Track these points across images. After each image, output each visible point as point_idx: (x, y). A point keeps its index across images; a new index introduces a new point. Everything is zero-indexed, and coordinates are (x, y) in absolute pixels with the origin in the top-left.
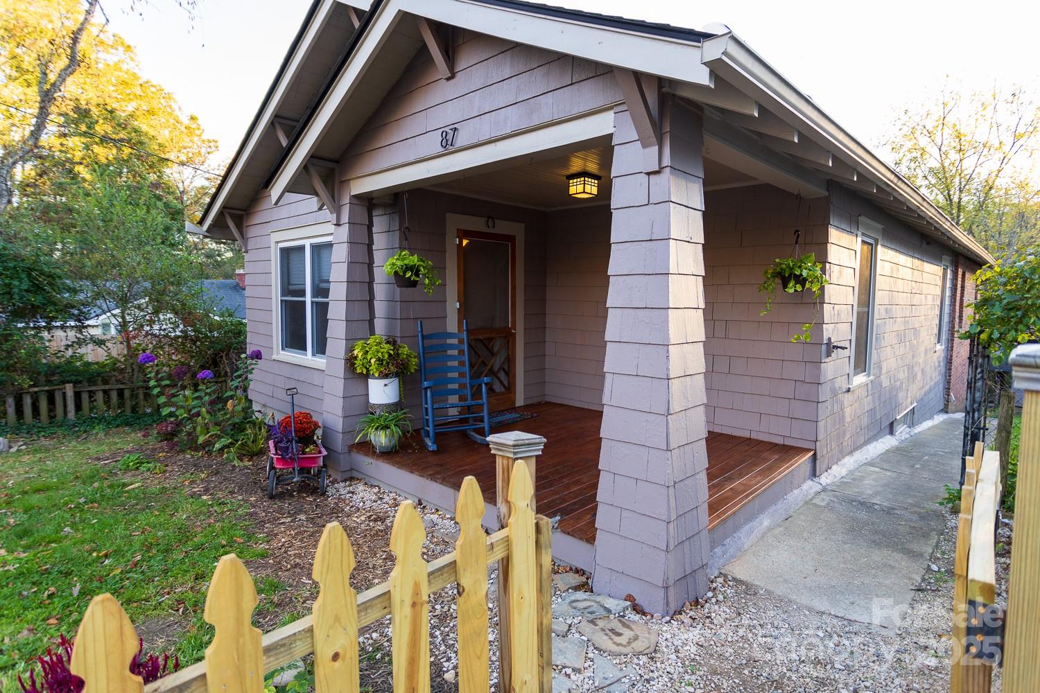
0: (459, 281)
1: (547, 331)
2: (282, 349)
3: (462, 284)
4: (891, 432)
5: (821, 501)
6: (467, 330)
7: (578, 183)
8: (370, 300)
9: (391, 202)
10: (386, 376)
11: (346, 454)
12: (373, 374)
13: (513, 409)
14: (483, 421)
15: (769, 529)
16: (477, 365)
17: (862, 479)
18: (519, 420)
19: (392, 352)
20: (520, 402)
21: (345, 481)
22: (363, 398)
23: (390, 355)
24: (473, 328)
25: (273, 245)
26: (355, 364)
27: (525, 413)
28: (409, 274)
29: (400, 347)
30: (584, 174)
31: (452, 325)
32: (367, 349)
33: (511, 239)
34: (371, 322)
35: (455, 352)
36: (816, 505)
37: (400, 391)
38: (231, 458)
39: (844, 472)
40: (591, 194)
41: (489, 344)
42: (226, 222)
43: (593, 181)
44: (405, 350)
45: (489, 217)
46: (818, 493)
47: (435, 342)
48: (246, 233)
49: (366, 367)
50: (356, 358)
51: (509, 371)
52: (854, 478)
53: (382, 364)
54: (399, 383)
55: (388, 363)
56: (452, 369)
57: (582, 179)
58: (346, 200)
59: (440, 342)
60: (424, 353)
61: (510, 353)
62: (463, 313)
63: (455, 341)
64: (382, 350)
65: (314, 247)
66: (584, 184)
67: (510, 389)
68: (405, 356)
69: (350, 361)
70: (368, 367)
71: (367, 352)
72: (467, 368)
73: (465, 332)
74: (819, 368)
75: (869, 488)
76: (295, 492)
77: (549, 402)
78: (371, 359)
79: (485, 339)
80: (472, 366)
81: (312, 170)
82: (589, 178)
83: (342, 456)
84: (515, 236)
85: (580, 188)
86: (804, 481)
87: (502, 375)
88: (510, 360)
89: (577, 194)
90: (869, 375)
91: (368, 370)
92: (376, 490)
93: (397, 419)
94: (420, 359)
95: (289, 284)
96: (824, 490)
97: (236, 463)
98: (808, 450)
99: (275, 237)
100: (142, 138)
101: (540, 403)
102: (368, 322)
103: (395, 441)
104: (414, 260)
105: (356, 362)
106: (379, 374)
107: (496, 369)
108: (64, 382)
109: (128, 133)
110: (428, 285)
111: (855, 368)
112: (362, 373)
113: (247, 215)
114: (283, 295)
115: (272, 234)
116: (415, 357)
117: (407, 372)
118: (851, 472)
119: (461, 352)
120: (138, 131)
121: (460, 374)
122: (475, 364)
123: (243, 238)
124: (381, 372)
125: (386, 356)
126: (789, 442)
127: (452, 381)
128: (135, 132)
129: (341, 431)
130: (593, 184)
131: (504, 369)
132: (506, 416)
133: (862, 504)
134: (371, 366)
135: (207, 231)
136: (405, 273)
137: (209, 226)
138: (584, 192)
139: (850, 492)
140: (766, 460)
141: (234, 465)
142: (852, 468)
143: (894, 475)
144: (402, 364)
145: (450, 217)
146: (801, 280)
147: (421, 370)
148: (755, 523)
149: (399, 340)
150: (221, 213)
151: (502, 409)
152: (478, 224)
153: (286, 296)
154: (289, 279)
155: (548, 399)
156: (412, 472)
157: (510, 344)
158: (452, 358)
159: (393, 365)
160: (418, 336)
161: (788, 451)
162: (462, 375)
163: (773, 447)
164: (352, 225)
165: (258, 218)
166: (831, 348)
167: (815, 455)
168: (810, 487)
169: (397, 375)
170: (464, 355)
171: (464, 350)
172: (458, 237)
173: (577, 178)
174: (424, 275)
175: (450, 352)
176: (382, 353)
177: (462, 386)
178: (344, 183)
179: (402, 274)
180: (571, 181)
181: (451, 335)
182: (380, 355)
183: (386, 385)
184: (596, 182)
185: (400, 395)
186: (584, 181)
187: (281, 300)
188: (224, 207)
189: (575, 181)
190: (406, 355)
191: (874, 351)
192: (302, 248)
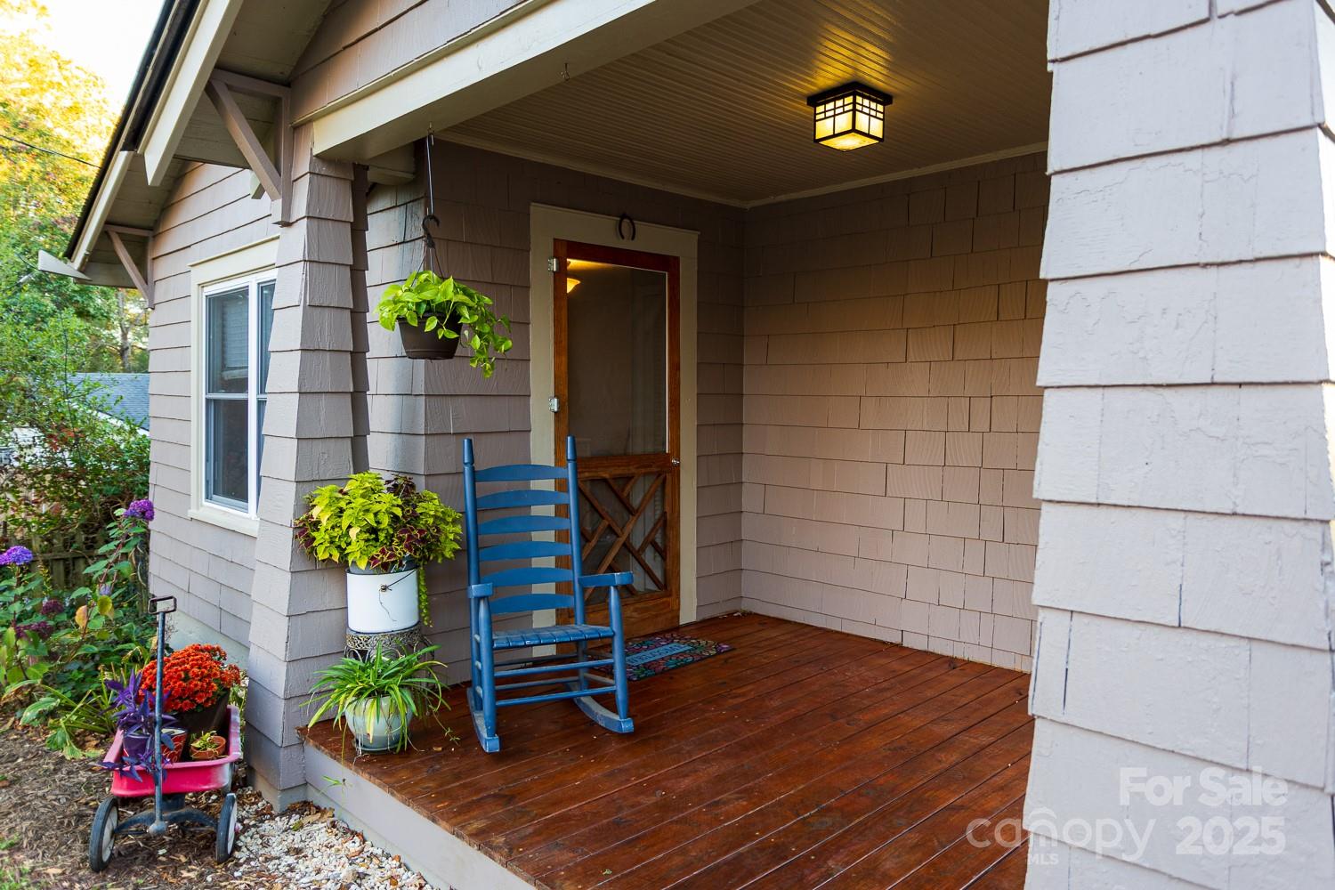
0: (557, 353)
1: (746, 460)
2: (207, 498)
3: (564, 359)
6: (576, 459)
7: (838, 111)
8: (355, 391)
9: (410, 177)
10: (386, 568)
11: (294, 748)
12: (354, 562)
13: (674, 630)
14: (612, 676)
16: (596, 536)
18: (690, 659)
19: (398, 512)
20: (688, 613)
21: (288, 812)
22: (336, 616)
23: (395, 518)
24: (588, 454)
25: (194, 290)
26: (314, 539)
27: (703, 643)
28: (431, 324)
29: (421, 499)
30: (854, 88)
31: (542, 448)
32: (343, 504)
33: (669, 263)
34: (358, 440)
35: (548, 510)
37: (420, 602)
38: (59, 739)
40: (868, 135)
41: (623, 490)
42: (114, 252)
43: (873, 105)
44: (431, 507)
45: (623, 217)
47: (502, 486)
48: (152, 270)
49: (339, 547)
50: (316, 525)
51: (667, 550)
53: (377, 539)
54: (419, 584)
55: (390, 538)
56: (542, 550)
57: (849, 100)
58: (303, 165)
59: (516, 485)
60: (476, 511)
61: (667, 509)
62: (567, 420)
63: (548, 485)
64: (376, 507)
65: (264, 292)
66: (854, 110)
67: (668, 586)
68: (431, 521)
69: (305, 531)
70: (344, 546)
71: (342, 511)
72: (573, 548)
73: (570, 465)
76: (162, 846)
77: (750, 614)
78: (350, 527)
79: (615, 478)
80: (584, 537)
81: (227, 99)
82: (864, 97)
83: (283, 753)
84: (677, 259)
85: (844, 122)
87: (650, 557)
88: (668, 524)
89: (835, 136)
91: (344, 556)
92: (353, 846)
93: (408, 672)
94: (466, 529)
95: (224, 367)
97: (68, 752)
99: (198, 275)
100: (50, 144)
101: (730, 615)
102: (349, 441)
103: (400, 725)
104: (447, 291)
105: (315, 534)
106: (369, 564)
107: (637, 542)
109: (28, 137)
110: (481, 351)
112: (329, 560)
113: (154, 237)
114: (210, 389)
115: (193, 269)
116: (455, 522)
117: (436, 558)
119: (562, 511)
120: (45, 135)
121: (558, 559)
122: (594, 532)
123: (147, 283)
124: (373, 558)
125: (386, 521)
127: (542, 576)
128: (40, 136)
129: (281, 694)
130: (873, 113)
131: (654, 544)
132: (661, 649)
134: (349, 544)
135: (80, 270)
136: (422, 321)
137: (84, 260)
138: (854, 130)
141: (63, 757)
144: (423, 540)
145: (538, 211)
147: (468, 551)
149: (420, 483)
150: (104, 235)
151: (651, 630)
152: (600, 230)
153: (217, 392)
154: (223, 359)
155: (746, 606)
156: (434, 820)
157: (668, 489)
158: (542, 523)
159: (401, 540)
160: (463, 473)
162: (563, 562)
164: (315, 222)
165: (170, 242)
169: (412, 564)
170: (567, 515)
171: (567, 506)
172: (554, 257)
173: (834, 100)
174: (472, 326)
175: (537, 510)
176: (376, 514)
177: (564, 588)
178: (299, 129)
179: (416, 325)
180: (820, 109)
181: (540, 472)
182: (370, 518)
183: (385, 588)
184: (880, 108)
185: (420, 611)
186: (854, 103)
187: (208, 401)
188: (108, 223)
189: (830, 106)
190: (435, 517)
192: (244, 292)
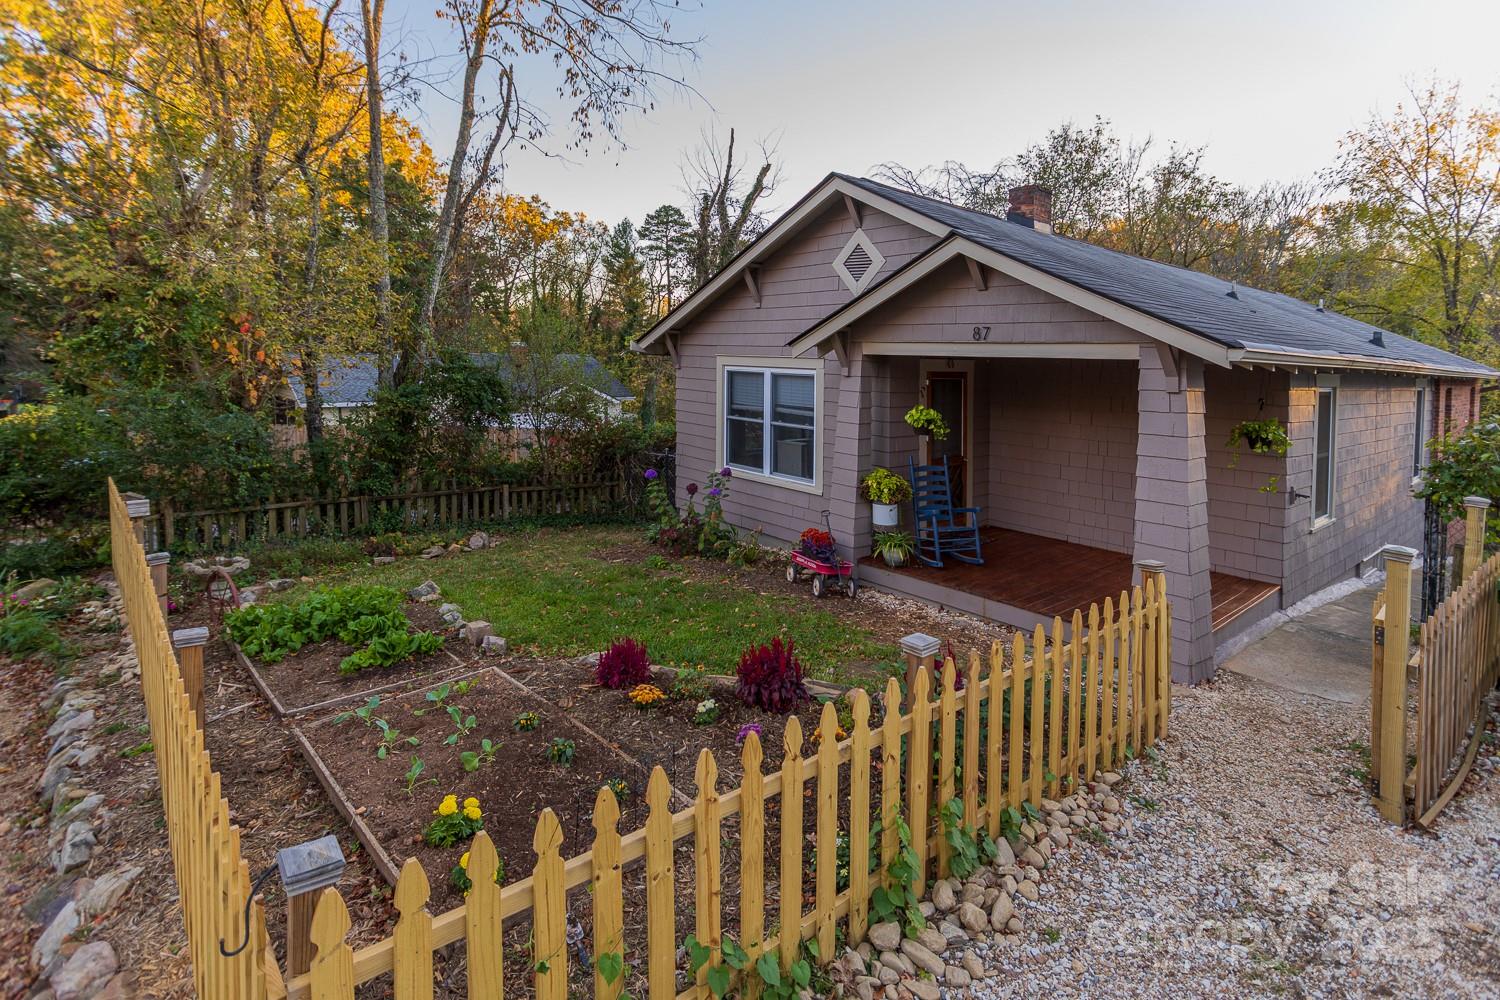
2: (727, 464)
4: (1358, 575)
5: (1292, 628)
8: (870, 437)
12: (884, 501)
15: (1249, 645)
17: (1327, 615)
25: (718, 367)
26: (869, 492)
29: (900, 478)
32: (880, 480)
33: (964, 375)
36: (1286, 631)
37: (899, 516)
39: (1309, 608)
44: (904, 481)
46: (1286, 623)
48: (680, 351)
49: (878, 495)
50: (870, 487)
52: (1319, 613)
53: (892, 493)
58: (861, 357)
61: (962, 480)
62: (931, 444)
64: (892, 482)
65: (775, 377)
68: (905, 486)
69: (862, 490)
71: (880, 482)
72: (948, 498)
74: (1284, 514)
75: (1334, 622)
78: (884, 489)
84: (967, 373)
86: (1273, 612)
88: (963, 487)
90: (1330, 517)
95: (739, 405)
96: (1292, 620)
98: (1275, 585)
99: (720, 361)
101: (985, 527)
105: (870, 490)
108: (502, 483)
111: (1317, 509)
114: (730, 414)
115: (716, 357)
118: (1315, 609)
123: (678, 355)
126: (1254, 577)
129: (851, 545)
133: (1330, 633)
134: (882, 494)
139: (1318, 624)
140: (1237, 592)
142: (1316, 605)
143: (1360, 615)
146: (1267, 443)
148: (1237, 638)
150: (664, 334)
152: (941, 365)
153: (735, 416)
157: (963, 472)
160: (910, 469)
161: (1255, 586)
163: (1240, 580)
164: (862, 378)
165: (698, 340)
166: (1294, 496)
167: (1281, 590)
168: (1277, 617)
170: (945, 485)
172: (928, 379)
176: (893, 484)
182: (891, 486)
183: (891, 510)
185: (899, 519)
187: (728, 419)
188: (669, 329)
191: (1335, 494)
192: (759, 375)
